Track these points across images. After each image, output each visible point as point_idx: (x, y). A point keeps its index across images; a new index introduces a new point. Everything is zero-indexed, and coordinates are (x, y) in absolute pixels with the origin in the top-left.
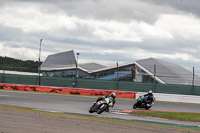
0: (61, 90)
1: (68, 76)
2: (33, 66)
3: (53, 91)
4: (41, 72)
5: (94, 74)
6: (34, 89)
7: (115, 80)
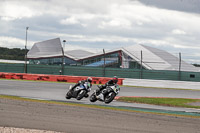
0: (47, 78)
1: (55, 63)
2: (19, 53)
3: (40, 78)
4: (28, 59)
5: (81, 61)
6: (21, 77)
7: (102, 66)
